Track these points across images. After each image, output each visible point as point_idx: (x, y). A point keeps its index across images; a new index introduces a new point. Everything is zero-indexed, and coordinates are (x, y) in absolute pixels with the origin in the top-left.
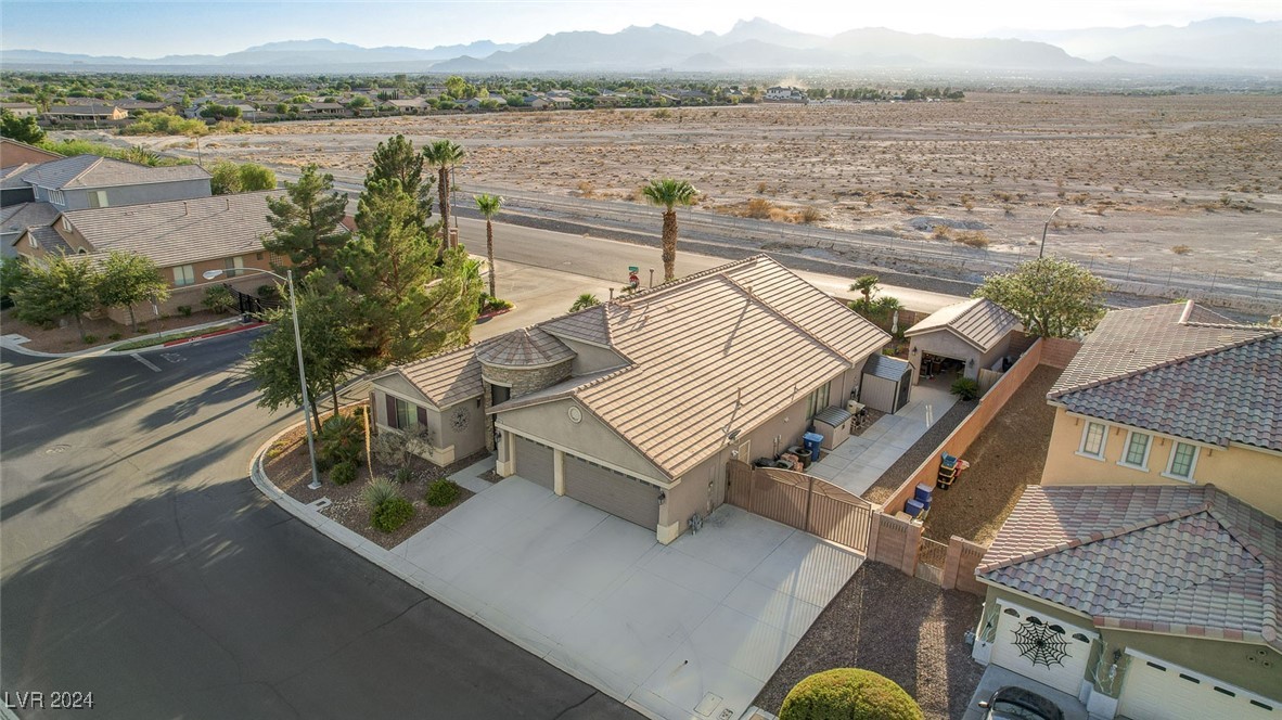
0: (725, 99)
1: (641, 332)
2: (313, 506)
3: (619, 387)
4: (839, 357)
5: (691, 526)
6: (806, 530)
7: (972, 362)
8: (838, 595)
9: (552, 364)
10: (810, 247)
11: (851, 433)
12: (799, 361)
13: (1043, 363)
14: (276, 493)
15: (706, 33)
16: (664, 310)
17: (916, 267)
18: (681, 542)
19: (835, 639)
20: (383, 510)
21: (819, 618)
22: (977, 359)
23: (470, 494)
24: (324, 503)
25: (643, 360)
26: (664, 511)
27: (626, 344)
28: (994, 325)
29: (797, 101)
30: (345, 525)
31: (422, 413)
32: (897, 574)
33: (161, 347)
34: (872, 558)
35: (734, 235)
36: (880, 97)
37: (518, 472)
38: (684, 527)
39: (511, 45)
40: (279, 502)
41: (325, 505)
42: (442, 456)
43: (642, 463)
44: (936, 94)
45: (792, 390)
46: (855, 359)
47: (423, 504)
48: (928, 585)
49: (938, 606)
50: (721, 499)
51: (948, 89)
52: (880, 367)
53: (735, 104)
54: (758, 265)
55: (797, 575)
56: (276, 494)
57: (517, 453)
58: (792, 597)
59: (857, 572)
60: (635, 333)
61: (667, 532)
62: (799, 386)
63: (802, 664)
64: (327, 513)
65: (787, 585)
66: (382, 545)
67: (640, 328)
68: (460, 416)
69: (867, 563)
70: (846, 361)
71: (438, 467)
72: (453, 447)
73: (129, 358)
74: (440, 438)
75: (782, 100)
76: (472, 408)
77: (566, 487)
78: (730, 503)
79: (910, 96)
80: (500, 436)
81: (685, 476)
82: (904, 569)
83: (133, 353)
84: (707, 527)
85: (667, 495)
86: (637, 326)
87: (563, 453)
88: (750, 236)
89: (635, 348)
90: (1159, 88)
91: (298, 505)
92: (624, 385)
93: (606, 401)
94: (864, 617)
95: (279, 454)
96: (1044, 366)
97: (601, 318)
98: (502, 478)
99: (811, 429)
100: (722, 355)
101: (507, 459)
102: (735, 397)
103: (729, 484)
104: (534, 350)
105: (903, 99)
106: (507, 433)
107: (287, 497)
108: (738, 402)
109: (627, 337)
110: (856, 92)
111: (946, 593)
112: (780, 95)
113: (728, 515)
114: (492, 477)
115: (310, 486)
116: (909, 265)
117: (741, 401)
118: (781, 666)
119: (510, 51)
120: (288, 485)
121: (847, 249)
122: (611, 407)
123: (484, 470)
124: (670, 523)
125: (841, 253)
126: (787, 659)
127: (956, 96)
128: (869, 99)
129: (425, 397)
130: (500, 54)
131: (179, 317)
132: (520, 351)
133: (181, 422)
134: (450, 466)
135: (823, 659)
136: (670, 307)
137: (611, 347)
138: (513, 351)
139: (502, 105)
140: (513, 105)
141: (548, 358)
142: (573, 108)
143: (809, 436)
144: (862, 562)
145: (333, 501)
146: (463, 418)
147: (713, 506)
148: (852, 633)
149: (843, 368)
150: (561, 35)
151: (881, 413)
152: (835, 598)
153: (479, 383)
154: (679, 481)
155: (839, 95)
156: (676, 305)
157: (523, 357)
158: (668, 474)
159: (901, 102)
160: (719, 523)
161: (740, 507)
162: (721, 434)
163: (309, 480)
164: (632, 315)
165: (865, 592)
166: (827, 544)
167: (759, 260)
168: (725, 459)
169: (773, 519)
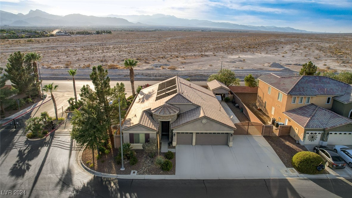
2: (132, 174)
6: (247, 134)
7: (227, 94)
8: (269, 144)
10: (137, 75)
17: (166, 76)
21: (273, 149)
23: (175, 153)
24: (134, 172)
26: (232, 138)
29: (67, 35)
30: (152, 174)
31: (147, 135)
34: (263, 135)
35: (113, 74)
36: (90, 33)
37: (177, 144)
40: (119, 178)
41: (136, 172)
44: (104, 32)
48: (275, 137)
49: (282, 139)
53: (49, 37)
55: (259, 143)
57: (177, 138)
60: (191, 99)
64: (141, 174)
66: (171, 174)
77: (196, 143)
82: (270, 135)
88: (118, 74)
91: (127, 176)
97: (182, 97)
98: (175, 147)
104: (173, 109)
105: (97, 34)
107: (120, 176)
110: (83, 32)
114: (172, 147)
115: (121, 169)
116: (164, 76)
120: (114, 172)
121: (147, 74)
123: (167, 147)
125: (146, 75)
127: (110, 32)
128: (87, 34)
132: (171, 110)
137: (193, 103)
138: (169, 110)
144: (263, 137)
145: (138, 170)
155: (78, 33)
157: (173, 111)
158: (235, 128)
166: (253, 136)
169: (239, 134)
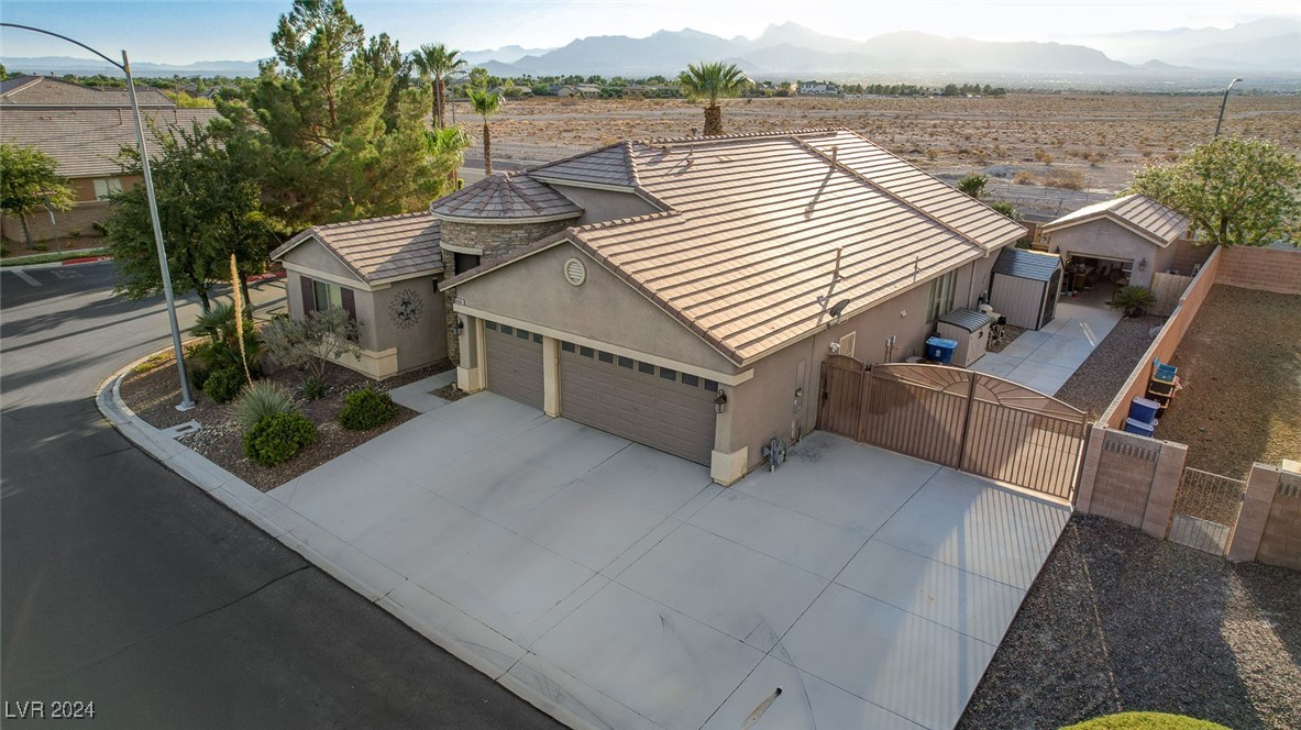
0: (757, 92)
1: (681, 178)
2: (172, 432)
3: (648, 234)
4: (967, 241)
5: (767, 459)
6: (959, 466)
7: (1143, 264)
8: (1044, 569)
9: (543, 220)
11: (987, 349)
12: (914, 239)
13: (1220, 282)
14: (126, 418)
15: (737, 37)
16: (716, 160)
18: (751, 483)
19: (1064, 647)
20: (262, 430)
21: (1022, 608)
22: (1151, 257)
23: (412, 414)
24: (190, 427)
25: (684, 207)
26: (724, 427)
27: (659, 187)
28: (1162, 221)
29: (832, 95)
30: (209, 457)
31: (348, 295)
32: (1134, 537)
33: (59, 264)
34: (1084, 509)
36: (918, 93)
37: (491, 387)
38: (757, 459)
39: (541, 50)
40: (125, 430)
41: (190, 431)
42: (377, 364)
43: (686, 343)
44: (976, 90)
45: (911, 269)
46: (989, 246)
47: (335, 426)
48: (1198, 555)
49: (1236, 591)
50: (812, 422)
51: (988, 86)
52: (1018, 265)
53: (769, 97)
54: (838, 137)
55: (961, 535)
56: (123, 416)
57: (489, 356)
58: (962, 570)
59: (1065, 531)
60: (673, 178)
61: (728, 463)
62: (921, 265)
63: (1013, 697)
64: (188, 442)
65: (949, 550)
66: (256, 485)
67: (679, 173)
68: (405, 303)
69: (1077, 517)
70: (976, 246)
71: (371, 380)
72: (395, 350)
73: (10, 273)
74: (373, 334)
75: (817, 94)
76: (423, 291)
77: (562, 403)
78: (826, 429)
79: (950, 91)
80: (461, 326)
81: (760, 363)
82: (1148, 527)
83: (17, 270)
84: (791, 461)
85: (730, 395)
86: (676, 170)
87: (557, 341)
89: (672, 193)
90: (1206, 91)
91: (150, 430)
92: (656, 232)
93: (626, 248)
94: (1105, 609)
95: (150, 369)
96: (1221, 285)
97: (621, 156)
98: (466, 394)
99: (934, 333)
100: (802, 218)
101: (474, 364)
102: (832, 267)
103: (825, 396)
104: (517, 199)
105: (942, 95)
106: (472, 319)
107: (140, 423)
108: (836, 273)
109: (660, 180)
111: (1242, 569)
112: (815, 90)
113: (825, 446)
114: (451, 393)
115: (179, 408)
117: (841, 273)
118: (972, 701)
119: (539, 55)
120: (144, 406)
122: (634, 256)
123: (440, 385)
124: (733, 449)
126: (979, 687)
127: (998, 93)
128: (907, 94)
129: (355, 273)
130: (528, 59)
131: (94, 237)
132: (495, 200)
133: (28, 336)
134: (390, 379)
135: (1051, 688)
136: (725, 159)
137: (636, 188)
138: (485, 199)
139: (526, 94)
140: (538, 93)
141: (538, 209)
142: (601, 97)
143: (934, 341)
144: (1068, 516)
145: (204, 424)
146: (410, 307)
147: (799, 430)
148: (1090, 636)
149: (974, 253)
150: (589, 39)
151: (1021, 330)
152: (1041, 575)
153: (437, 257)
154: (749, 374)
155: (876, 90)
156: (732, 158)
157: (500, 207)
158: (733, 355)
159: (939, 98)
160: (811, 456)
161: (843, 434)
162: (817, 308)
163: (179, 399)
164: (667, 158)
165: (1090, 565)
166: (1000, 488)
167: (839, 132)
168: (819, 355)
169: (900, 451)
